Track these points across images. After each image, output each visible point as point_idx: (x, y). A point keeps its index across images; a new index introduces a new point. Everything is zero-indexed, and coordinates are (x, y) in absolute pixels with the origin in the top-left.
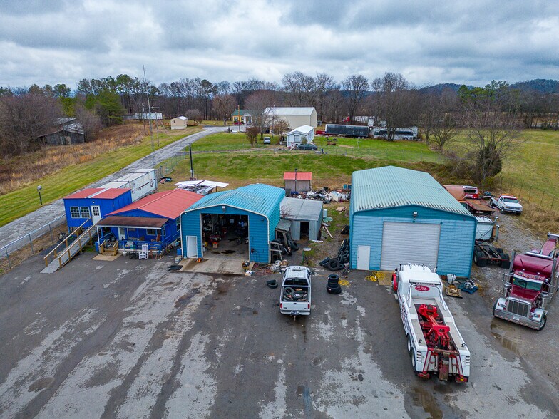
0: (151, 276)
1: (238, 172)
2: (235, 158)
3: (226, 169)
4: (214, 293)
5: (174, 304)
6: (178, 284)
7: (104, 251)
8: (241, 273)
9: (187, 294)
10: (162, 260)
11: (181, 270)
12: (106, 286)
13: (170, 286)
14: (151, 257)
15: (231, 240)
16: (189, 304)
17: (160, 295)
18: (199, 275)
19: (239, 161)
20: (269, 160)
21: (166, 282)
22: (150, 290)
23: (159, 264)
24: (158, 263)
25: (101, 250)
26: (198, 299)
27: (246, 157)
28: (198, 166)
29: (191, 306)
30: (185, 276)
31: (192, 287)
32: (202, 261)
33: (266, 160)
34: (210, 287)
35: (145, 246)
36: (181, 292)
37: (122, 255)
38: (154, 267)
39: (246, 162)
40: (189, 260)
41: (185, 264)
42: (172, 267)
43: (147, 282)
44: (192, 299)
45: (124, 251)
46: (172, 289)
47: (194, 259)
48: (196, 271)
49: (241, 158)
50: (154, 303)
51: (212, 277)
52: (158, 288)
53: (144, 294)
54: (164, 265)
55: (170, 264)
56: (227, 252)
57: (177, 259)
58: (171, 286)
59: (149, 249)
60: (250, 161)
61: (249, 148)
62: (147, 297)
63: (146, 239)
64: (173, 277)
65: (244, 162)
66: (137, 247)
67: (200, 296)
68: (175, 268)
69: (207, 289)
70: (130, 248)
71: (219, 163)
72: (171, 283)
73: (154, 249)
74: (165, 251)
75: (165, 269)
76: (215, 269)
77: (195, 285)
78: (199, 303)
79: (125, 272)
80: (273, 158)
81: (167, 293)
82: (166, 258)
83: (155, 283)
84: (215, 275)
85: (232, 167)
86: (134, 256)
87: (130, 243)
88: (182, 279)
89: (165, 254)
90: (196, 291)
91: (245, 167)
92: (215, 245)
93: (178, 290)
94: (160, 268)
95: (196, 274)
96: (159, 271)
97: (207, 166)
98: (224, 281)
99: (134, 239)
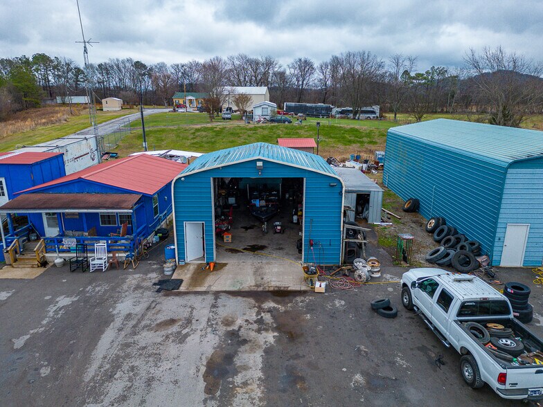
0: (124, 307)
1: (206, 145)
2: (197, 130)
3: (188, 143)
4: (278, 340)
5: (202, 384)
6: (189, 321)
7: (16, 260)
8: (303, 288)
9: (220, 347)
10: (136, 271)
11: (183, 288)
12: (19, 343)
13: (174, 329)
14: (114, 266)
15: (246, 228)
16: (238, 379)
17: (158, 358)
18: (223, 299)
19: (204, 133)
20: (243, 131)
21: (162, 318)
22: (127, 345)
23: (133, 279)
24: (130, 277)
25: (8, 257)
26: (252, 362)
27: (212, 129)
28: (151, 139)
29: (245, 384)
30: (195, 301)
31: (222, 329)
32: (218, 267)
33: (238, 131)
34: (261, 326)
35: (101, 245)
36: (203, 345)
37: (54, 265)
38: (125, 287)
39: (214, 134)
40: (192, 268)
41: (186, 276)
42: (160, 283)
43: (118, 322)
44: (238, 361)
45: (57, 258)
46: (181, 339)
47: (199, 266)
48: (214, 288)
49: (205, 129)
50: (150, 381)
51: (252, 301)
52: (147, 338)
53: (118, 356)
54: (144, 280)
55: (154, 277)
56: (254, 249)
57: (168, 267)
58: (178, 329)
59: (109, 252)
60: (219, 133)
61: (208, 123)
62: (126, 367)
63: (101, 234)
64: (171, 306)
65: (211, 134)
66: (83, 247)
67: (252, 350)
68: (168, 287)
69: (259, 331)
70: (69, 251)
71: (178, 136)
72: (172, 322)
73: (119, 251)
74: (138, 253)
75: (148, 289)
76: (249, 282)
77: (227, 322)
78: (260, 374)
79: (64, 301)
80: (246, 129)
81: (172, 349)
82: (144, 265)
83: (136, 325)
84: (258, 295)
85: (195, 140)
86: (80, 266)
87: (70, 242)
88: (193, 308)
89: (140, 258)
90: (235, 339)
91: (213, 140)
92: (228, 238)
93: (193, 340)
94: (138, 287)
95: (217, 294)
96: (138, 294)
97: (162, 140)
98: (282, 308)
99: (77, 233)
